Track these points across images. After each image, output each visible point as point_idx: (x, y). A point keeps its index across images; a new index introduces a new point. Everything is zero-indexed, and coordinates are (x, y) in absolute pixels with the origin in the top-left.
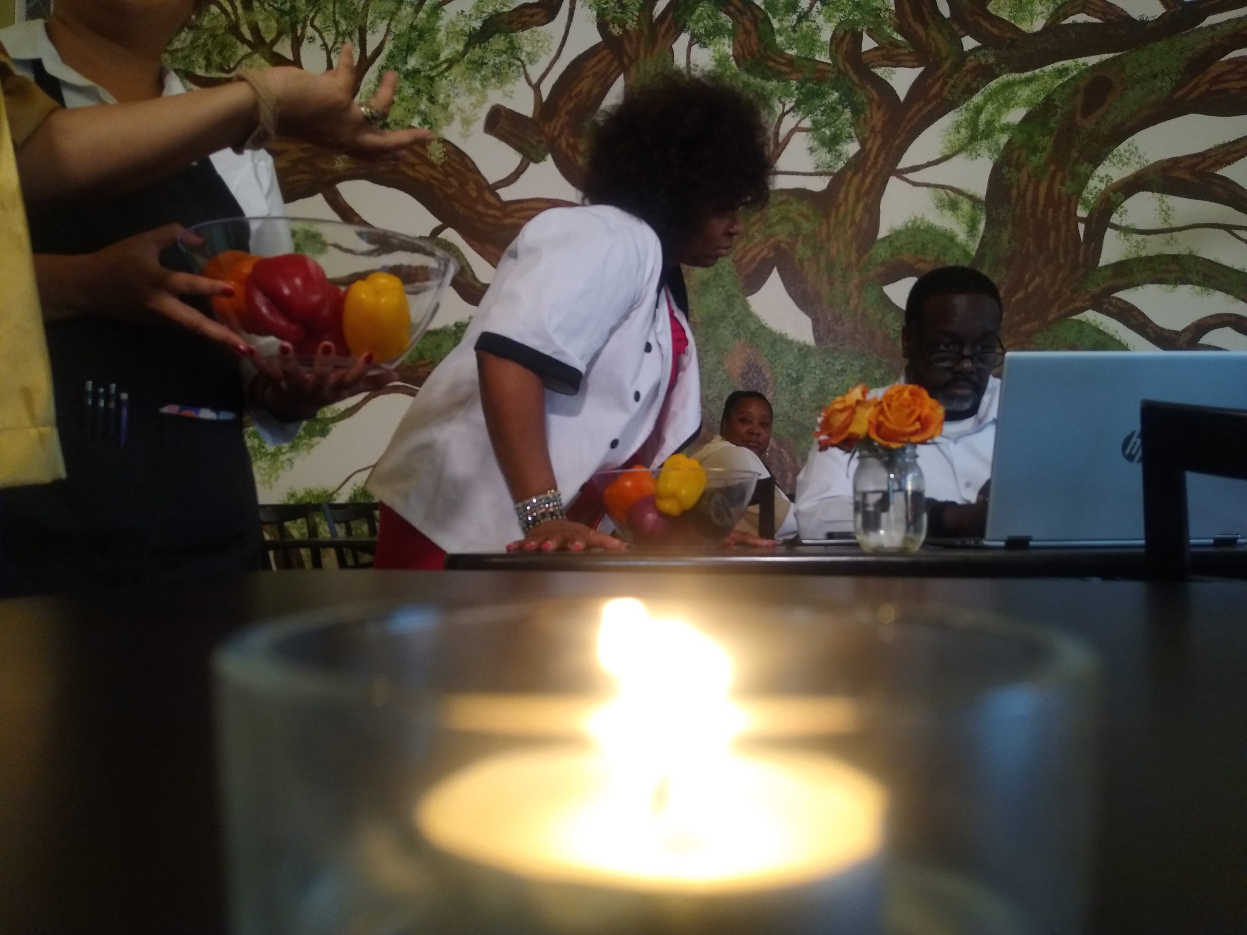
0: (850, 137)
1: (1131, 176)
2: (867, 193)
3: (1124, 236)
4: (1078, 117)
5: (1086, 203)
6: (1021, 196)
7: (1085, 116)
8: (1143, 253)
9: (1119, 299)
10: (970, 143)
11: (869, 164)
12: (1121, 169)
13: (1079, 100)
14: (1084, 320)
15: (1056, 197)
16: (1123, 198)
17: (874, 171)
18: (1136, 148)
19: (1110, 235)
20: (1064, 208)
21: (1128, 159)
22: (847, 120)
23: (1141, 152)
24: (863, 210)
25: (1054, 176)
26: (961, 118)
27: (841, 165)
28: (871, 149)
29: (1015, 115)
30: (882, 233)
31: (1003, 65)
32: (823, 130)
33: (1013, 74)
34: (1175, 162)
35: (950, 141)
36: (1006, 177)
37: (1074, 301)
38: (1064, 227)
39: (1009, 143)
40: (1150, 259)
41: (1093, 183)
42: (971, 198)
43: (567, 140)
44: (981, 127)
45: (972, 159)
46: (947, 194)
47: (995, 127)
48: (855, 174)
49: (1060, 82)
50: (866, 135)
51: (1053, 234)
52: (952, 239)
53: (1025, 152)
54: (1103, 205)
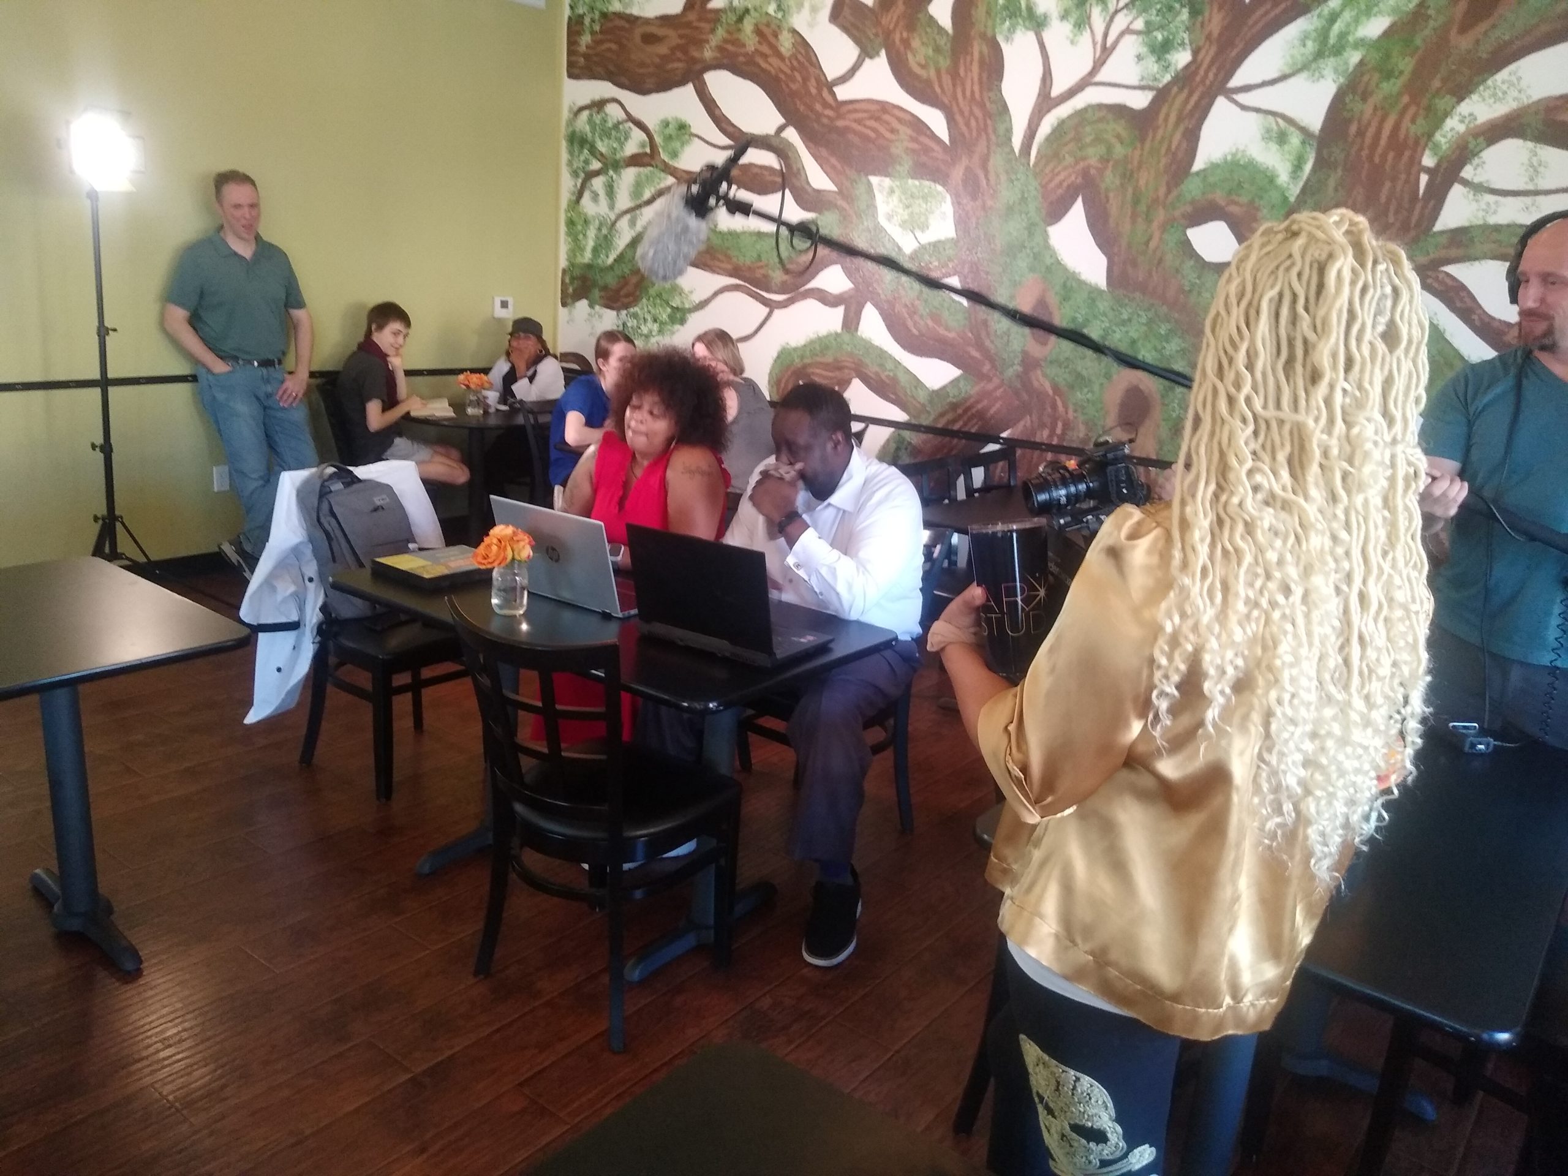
0: (1182, 44)
1: (1502, 117)
2: (1189, 116)
3: (1474, 195)
4: (1453, 32)
5: (1436, 147)
6: (1361, 133)
7: (1463, 29)
8: (1492, 220)
9: (1448, 274)
10: (1315, 59)
11: (1198, 79)
12: (1491, 106)
15: (1401, 139)
16: (1484, 145)
17: (1201, 88)
18: (1519, 79)
19: (1457, 192)
20: (1407, 153)
21: (1505, 93)
22: (1183, 22)
23: (1523, 84)
24: (1184, 135)
25: (1406, 108)
26: (1312, 27)
27: (1167, 78)
28: (1202, 61)
29: (1375, 27)
30: (1198, 165)
32: (1155, 33)
35: (1292, 56)
36: (1348, 107)
38: (1403, 176)
39: (1361, 63)
40: (1499, 228)
41: (1450, 123)
42: (1303, 130)
43: (901, 34)
44: (1332, 40)
45: (1313, 82)
46: (1277, 123)
47: (1348, 41)
48: (1181, 89)
50: (1201, 43)
51: (1388, 184)
52: (1272, 179)
53: (1376, 76)
54: (1458, 152)
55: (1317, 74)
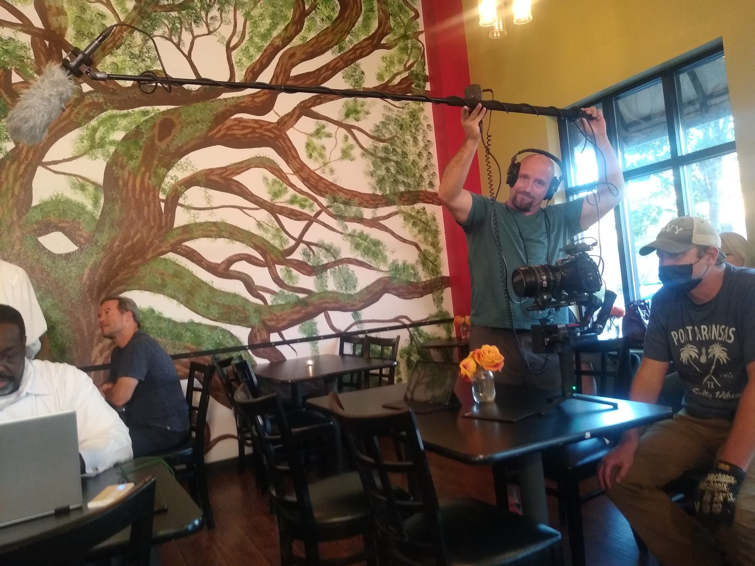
1: (189, 177)
2: (22, 176)
3: (187, 210)
4: (156, 141)
5: (164, 190)
7: (161, 140)
8: (198, 221)
9: (186, 246)
10: (90, 149)
11: (22, 157)
12: (183, 173)
13: (156, 130)
14: (167, 258)
15: (147, 187)
16: (185, 189)
17: (26, 162)
18: (190, 162)
19: (178, 208)
20: (151, 194)
21: (186, 167)
23: (193, 164)
24: (21, 187)
25: (144, 175)
26: (84, 134)
28: (22, 148)
29: (118, 136)
30: (35, 202)
31: (109, 104)
33: (115, 110)
34: (212, 171)
35: (77, 147)
36: (115, 172)
37: (161, 247)
38: (152, 204)
39: (116, 152)
40: (201, 224)
41: (167, 180)
42: (93, 183)
44: (97, 140)
45: (92, 160)
46: (78, 180)
47: (106, 142)
48: (12, 162)
49: (145, 118)
51: (146, 208)
52: (83, 208)
53: (126, 158)
54: (174, 193)
55: (94, 157)
